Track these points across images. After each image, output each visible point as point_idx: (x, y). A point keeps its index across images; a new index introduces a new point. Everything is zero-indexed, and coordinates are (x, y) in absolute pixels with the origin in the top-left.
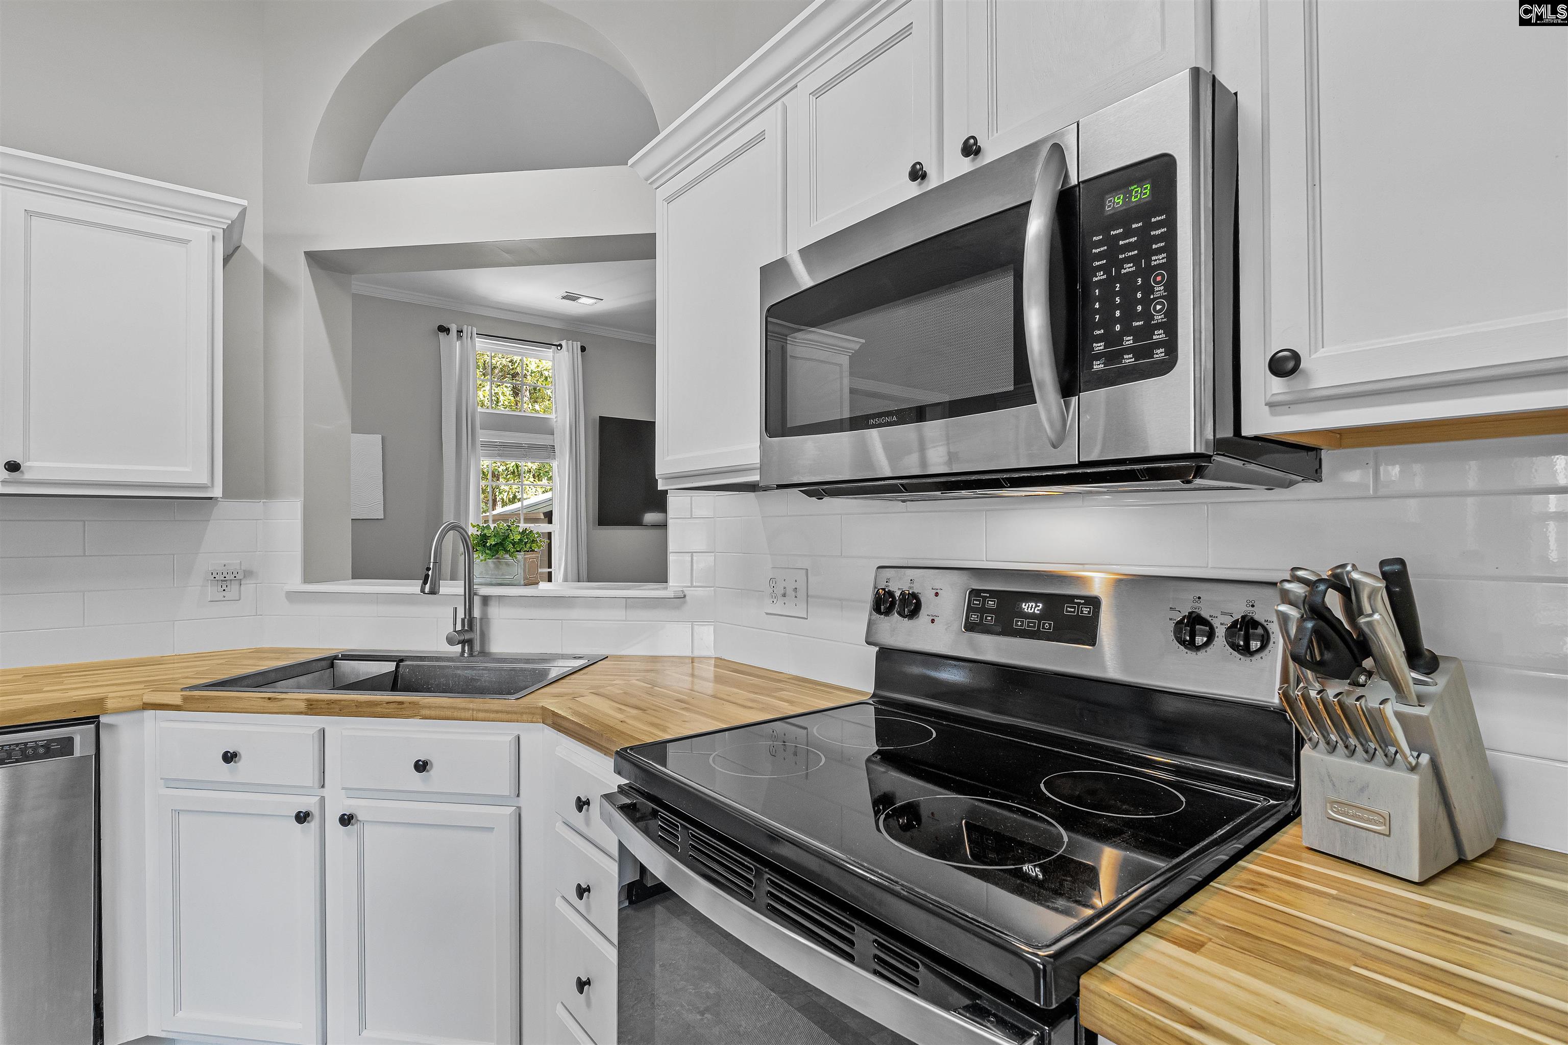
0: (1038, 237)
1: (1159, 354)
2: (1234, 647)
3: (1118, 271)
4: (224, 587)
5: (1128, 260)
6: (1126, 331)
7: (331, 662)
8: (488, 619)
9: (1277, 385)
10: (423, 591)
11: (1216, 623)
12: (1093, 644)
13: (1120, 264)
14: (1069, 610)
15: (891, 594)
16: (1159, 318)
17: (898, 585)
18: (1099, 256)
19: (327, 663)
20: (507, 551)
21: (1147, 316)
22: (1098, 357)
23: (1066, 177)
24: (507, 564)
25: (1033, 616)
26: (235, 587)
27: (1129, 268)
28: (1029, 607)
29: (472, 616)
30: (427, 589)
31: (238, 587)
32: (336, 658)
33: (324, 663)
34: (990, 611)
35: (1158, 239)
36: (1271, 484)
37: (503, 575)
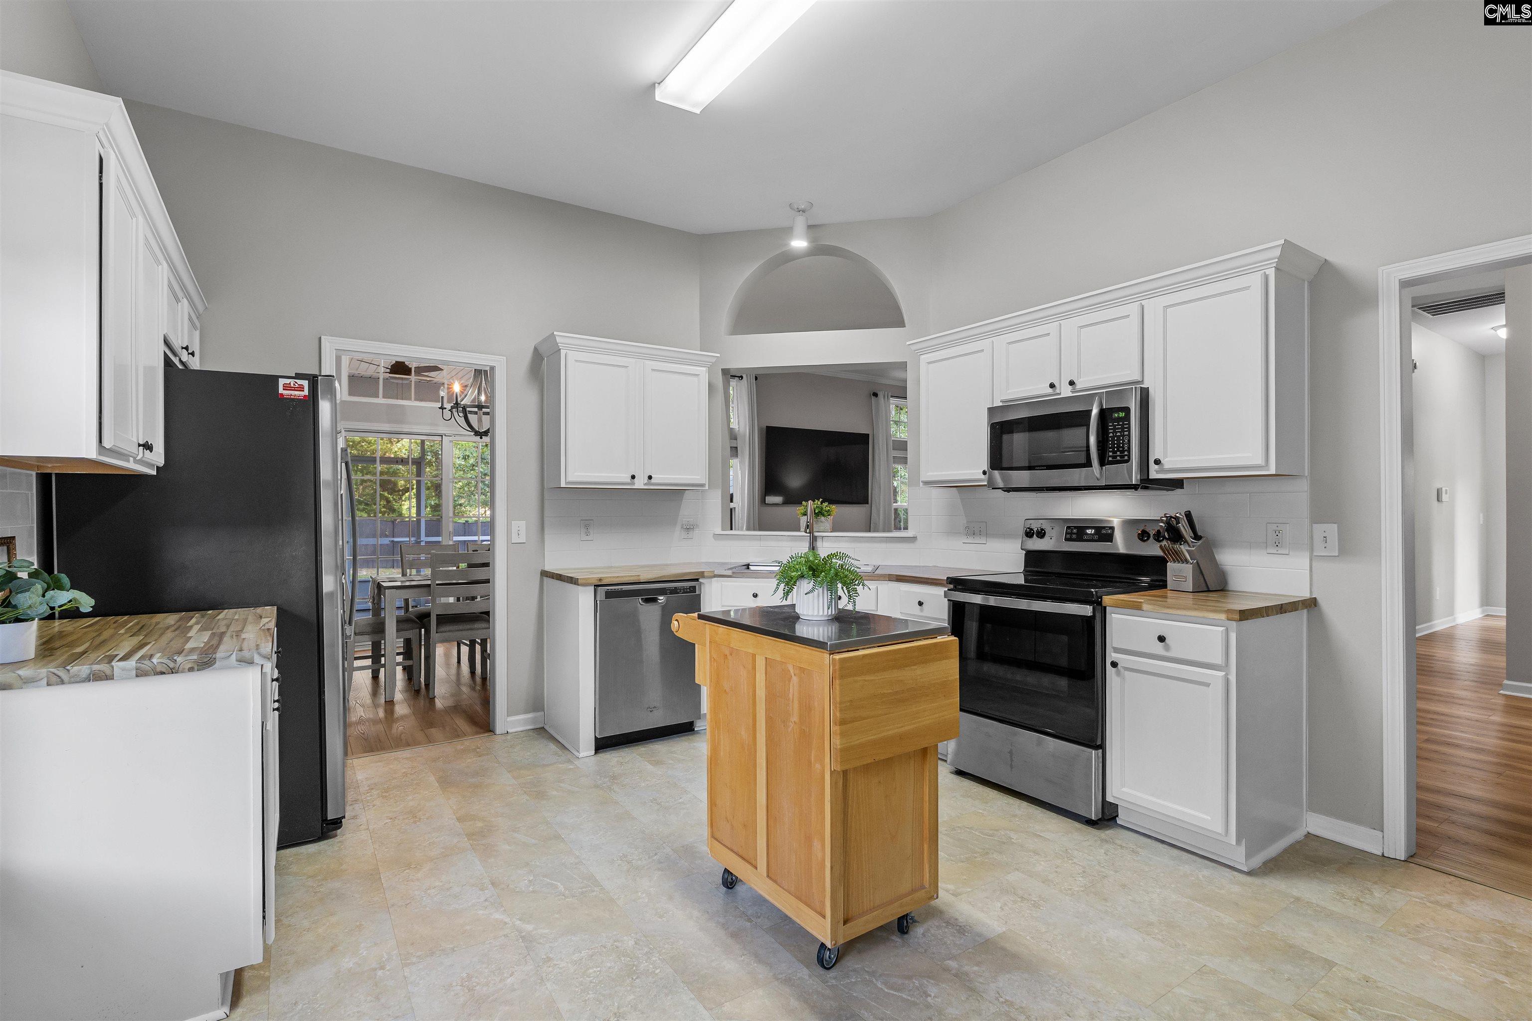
0: (1095, 414)
1: (1126, 458)
2: (1155, 540)
3: (1116, 434)
4: (688, 532)
5: (1119, 432)
6: (1118, 450)
9: (1156, 467)
11: (1150, 533)
12: (1112, 542)
13: (1116, 433)
14: (1104, 531)
15: (1032, 529)
16: (1126, 448)
17: (1035, 526)
18: (1111, 429)
20: (824, 515)
21: (1123, 447)
22: (1110, 456)
23: (1102, 406)
25: (1091, 534)
26: (691, 532)
27: (1118, 434)
28: (1089, 531)
31: (693, 532)
34: (1074, 534)
35: (1126, 428)
36: (1168, 490)
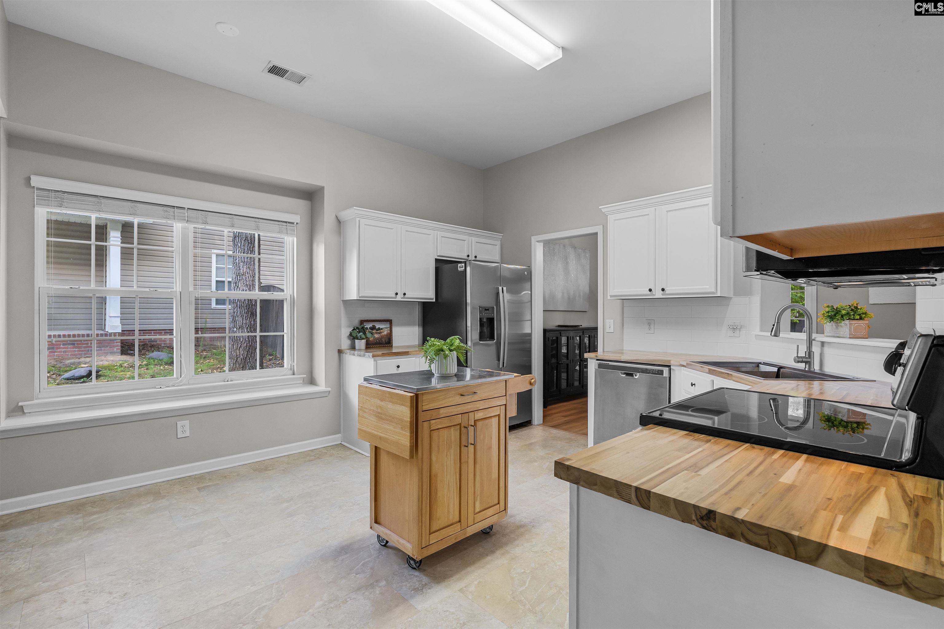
4: (734, 331)
7: (758, 365)
8: (823, 353)
10: (771, 335)
19: (756, 365)
24: (841, 326)
26: (738, 332)
29: (811, 350)
30: (773, 334)
31: (739, 332)
32: (760, 363)
33: (754, 365)
37: (839, 332)
